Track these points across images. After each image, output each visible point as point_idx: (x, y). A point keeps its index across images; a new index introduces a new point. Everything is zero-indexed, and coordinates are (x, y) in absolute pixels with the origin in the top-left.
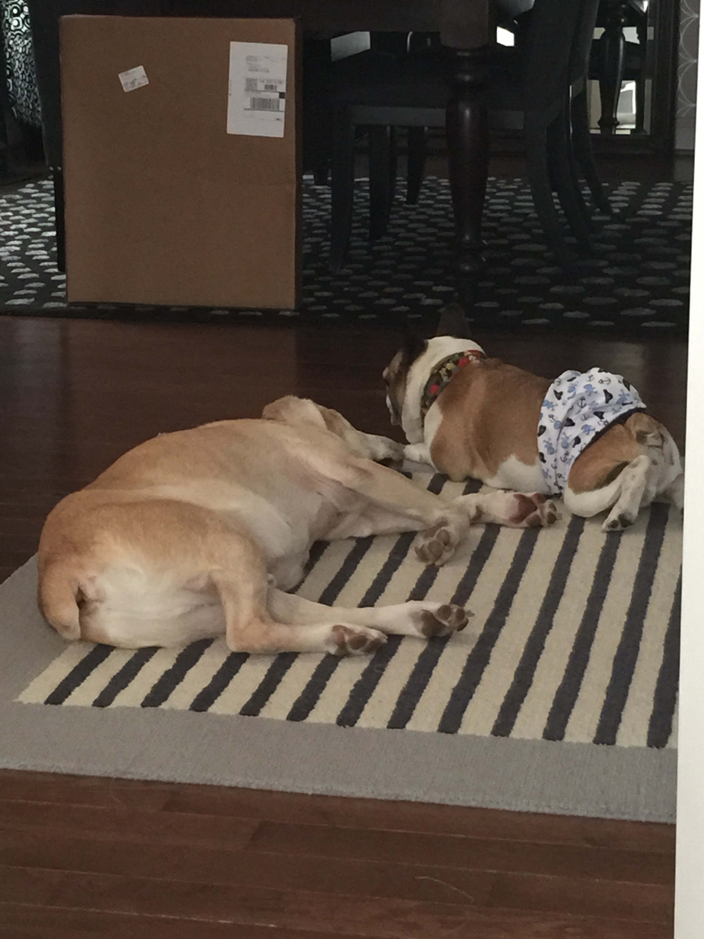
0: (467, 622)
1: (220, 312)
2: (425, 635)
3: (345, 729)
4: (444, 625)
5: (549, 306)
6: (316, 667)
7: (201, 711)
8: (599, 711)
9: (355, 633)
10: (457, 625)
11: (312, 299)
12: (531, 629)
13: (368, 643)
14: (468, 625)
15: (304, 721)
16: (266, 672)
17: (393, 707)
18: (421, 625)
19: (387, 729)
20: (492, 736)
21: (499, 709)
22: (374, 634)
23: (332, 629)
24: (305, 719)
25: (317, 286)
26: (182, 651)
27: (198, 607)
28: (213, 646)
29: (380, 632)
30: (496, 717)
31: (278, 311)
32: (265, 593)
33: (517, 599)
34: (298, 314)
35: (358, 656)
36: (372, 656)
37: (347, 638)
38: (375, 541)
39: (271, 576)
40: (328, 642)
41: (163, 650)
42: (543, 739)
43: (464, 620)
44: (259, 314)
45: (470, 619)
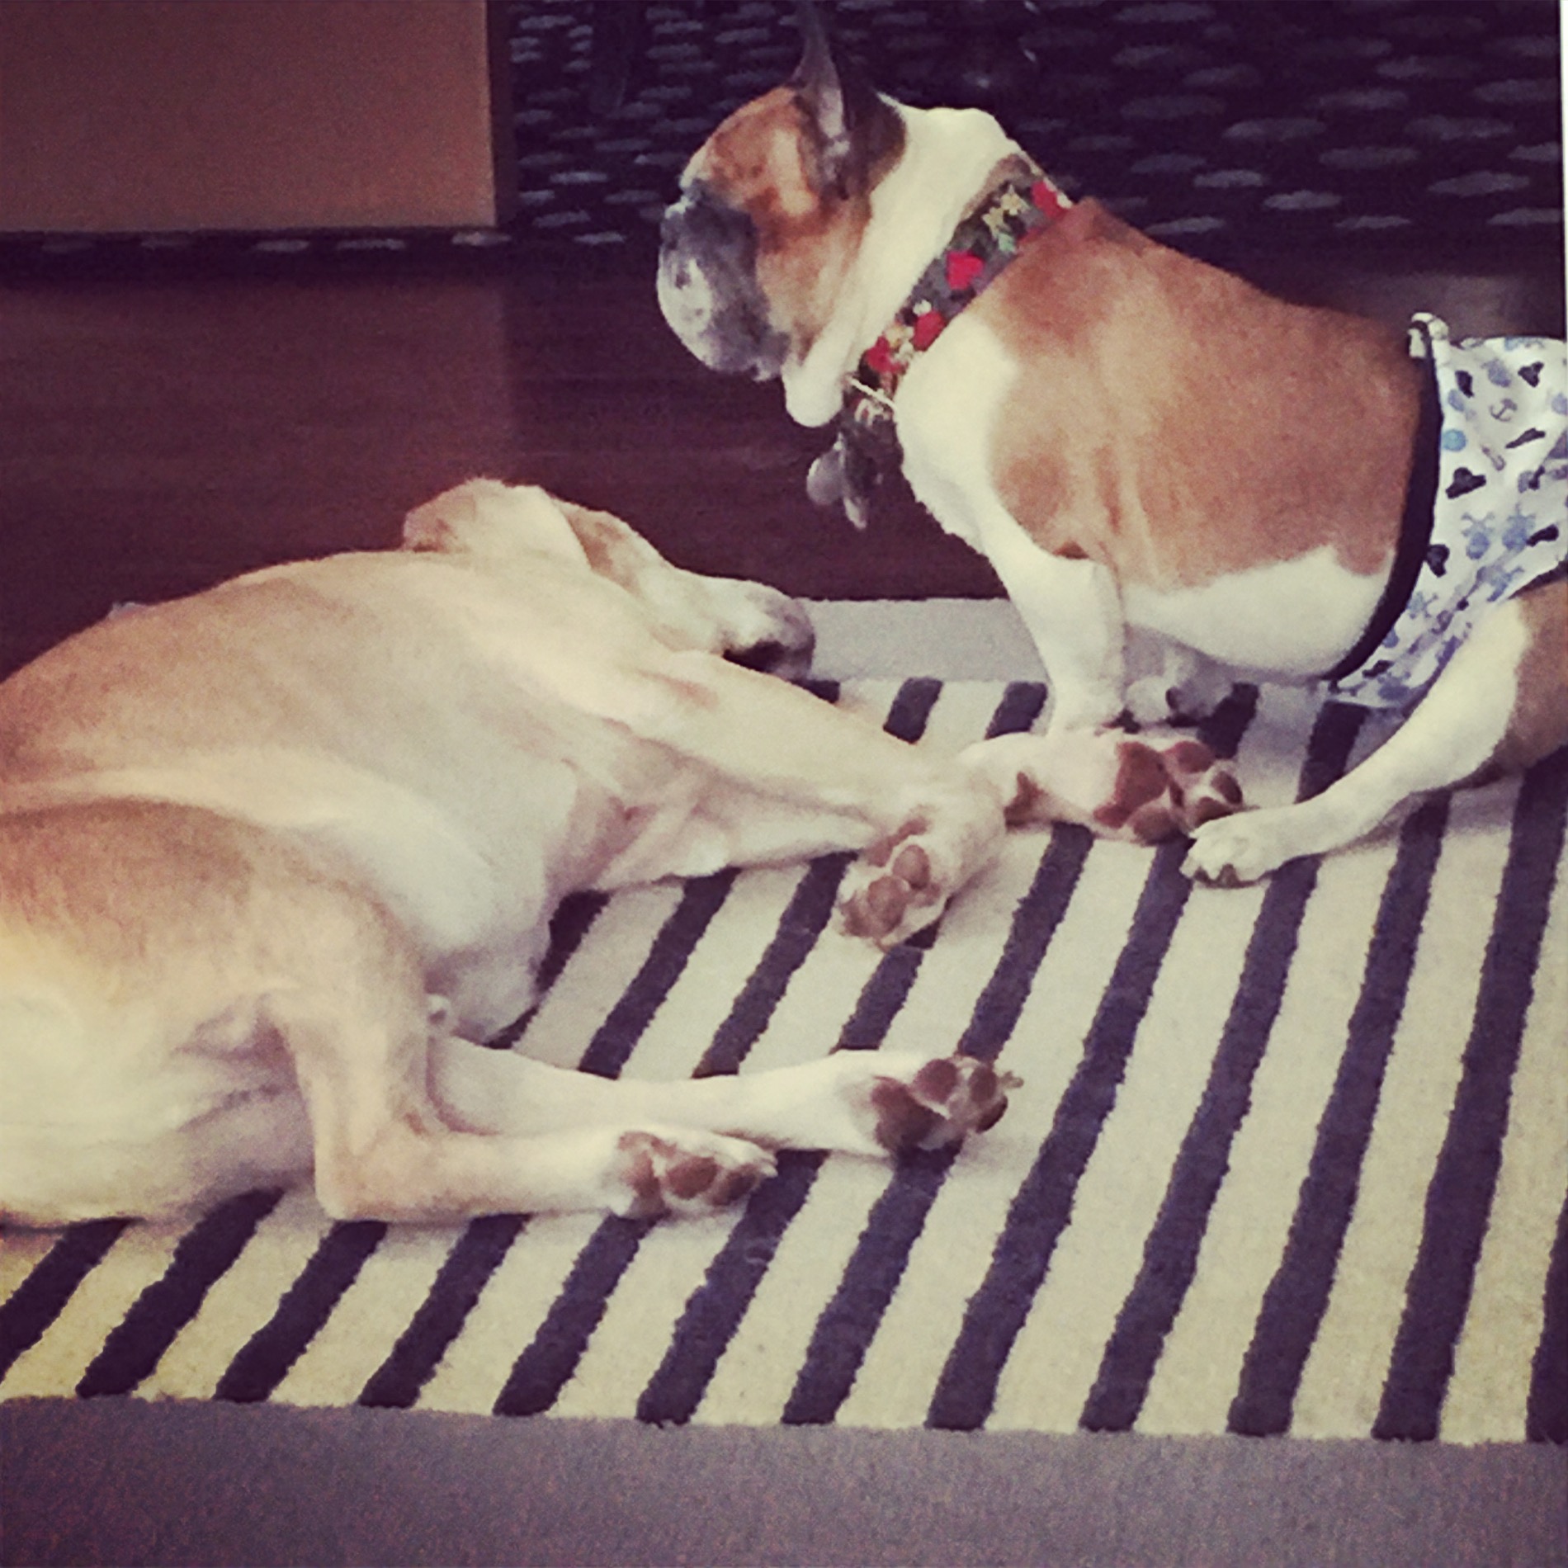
0: (1003, 1106)
1: (281, 246)
2: (885, 1146)
3: (662, 1434)
4: (939, 1117)
5: (1224, 178)
6: (575, 1257)
7: (249, 1400)
8: (1388, 1345)
9: (685, 1153)
10: (975, 1113)
11: (543, 195)
12: (1189, 1118)
13: (721, 1178)
14: (1007, 1115)
15: (547, 1413)
16: (432, 1279)
17: (800, 1361)
18: (872, 1119)
19: (782, 1427)
20: (1084, 1431)
21: (1100, 1354)
22: (737, 1154)
23: (616, 1142)
24: (547, 1408)
25: (558, 157)
26: (190, 1228)
27: (234, 1101)
28: (283, 1209)
29: (755, 1147)
30: (1093, 1376)
31: (449, 233)
32: (423, 1049)
33: (1147, 1033)
34: (505, 238)
35: (693, 1218)
36: (733, 1218)
37: (661, 1167)
38: (738, 885)
39: (437, 1002)
40: (606, 1180)
41: (138, 1228)
42: (1232, 1435)
43: (997, 1099)
44: (392, 244)
45: (1012, 1095)
